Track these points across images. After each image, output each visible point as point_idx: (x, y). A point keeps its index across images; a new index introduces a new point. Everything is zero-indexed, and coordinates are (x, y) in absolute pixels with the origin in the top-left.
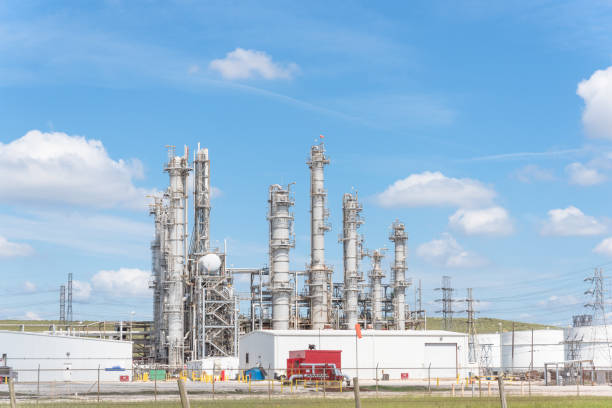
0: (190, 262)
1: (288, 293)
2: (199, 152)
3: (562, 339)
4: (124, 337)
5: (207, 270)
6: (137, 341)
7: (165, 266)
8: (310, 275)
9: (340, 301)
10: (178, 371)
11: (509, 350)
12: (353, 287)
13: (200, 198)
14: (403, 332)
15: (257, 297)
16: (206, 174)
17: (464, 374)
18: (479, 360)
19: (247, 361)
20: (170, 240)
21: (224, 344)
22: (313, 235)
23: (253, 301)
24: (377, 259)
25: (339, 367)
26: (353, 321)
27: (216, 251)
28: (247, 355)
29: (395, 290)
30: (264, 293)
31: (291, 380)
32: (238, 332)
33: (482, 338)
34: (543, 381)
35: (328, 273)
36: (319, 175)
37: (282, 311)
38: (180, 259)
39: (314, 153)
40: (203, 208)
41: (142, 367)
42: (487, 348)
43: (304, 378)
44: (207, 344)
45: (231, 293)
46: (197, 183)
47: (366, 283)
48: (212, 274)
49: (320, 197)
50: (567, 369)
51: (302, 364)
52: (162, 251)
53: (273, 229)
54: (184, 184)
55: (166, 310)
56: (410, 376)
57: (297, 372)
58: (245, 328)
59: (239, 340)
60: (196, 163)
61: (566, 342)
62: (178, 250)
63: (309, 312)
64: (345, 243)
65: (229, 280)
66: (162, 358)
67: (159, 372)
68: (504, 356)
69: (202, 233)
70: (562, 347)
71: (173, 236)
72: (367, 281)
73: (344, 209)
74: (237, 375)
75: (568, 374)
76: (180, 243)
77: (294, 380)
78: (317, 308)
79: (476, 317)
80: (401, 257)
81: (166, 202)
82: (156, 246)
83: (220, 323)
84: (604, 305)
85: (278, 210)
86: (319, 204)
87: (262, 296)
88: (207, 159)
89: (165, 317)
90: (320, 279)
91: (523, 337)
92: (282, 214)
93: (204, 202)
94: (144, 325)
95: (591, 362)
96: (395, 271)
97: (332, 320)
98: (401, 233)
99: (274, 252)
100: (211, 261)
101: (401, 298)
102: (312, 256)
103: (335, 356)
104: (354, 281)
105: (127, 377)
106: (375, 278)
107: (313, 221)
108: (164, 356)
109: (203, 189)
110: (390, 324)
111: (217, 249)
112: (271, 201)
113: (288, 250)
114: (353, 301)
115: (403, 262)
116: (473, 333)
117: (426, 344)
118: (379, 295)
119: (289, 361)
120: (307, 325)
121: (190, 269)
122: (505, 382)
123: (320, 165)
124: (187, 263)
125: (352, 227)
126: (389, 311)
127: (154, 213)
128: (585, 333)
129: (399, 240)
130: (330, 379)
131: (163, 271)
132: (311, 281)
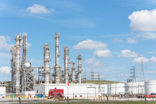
0: (22, 65)
1: (49, 73)
2: (24, 34)
3: (124, 86)
4: (3, 86)
5: (26, 67)
6: (7, 87)
7: (15, 66)
8: (55, 68)
9: (63, 76)
10: (18, 95)
11: (110, 89)
12: (67, 72)
13: (24, 47)
14: (81, 84)
15: (40, 75)
16: (26, 40)
17: (97, 96)
18: (101, 92)
19: (38, 92)
20: (16, 59)
21: (31, 87)
22: (56, 57)
23: (39, 76)
24: (73, 64)
25: (63, 94)
26: (67, 81)
27: (29, 62)
28: (38, 91)
29: (78, 73)
30: (42, 73)
31: (50, 97)
32: (35, 84)
33: (102, 86)
34: (119, 97)
35: (60, 68)
36: (57, 41)
37: (47, 78)
38: (19, 64)
39: (56, 35)
40: (25, 50)
41: (8, 94)
42: (103, 88)
43: (53, 97)
44: (26, 88)
45: (33, 73)
46: (23, 43)
47: (70, 71)
48: (28, 68)
49: (58, 47)
50: (125, 94)
51: (53, 93)
52: (14, 62)
53: (45, 56)
54: (20, 43)
55: (15, 78)
56: (83, 96)
57: (51, 95)
58: (37, 83)
59: (35, 87)
60: (23, 37)
61: (125, 87)
62: (18, 62)
63: (55, 79)
64: (65, 60)
65: (32, 70)
66: (14, 92)
67: (13, 95)
68: (108, 90)
69: (25, 57)
70: (124, 88)
71: (17, 58)
72: (71, 70)
73: (64, 50)
74: (35, 96)
75: (126, 95)
76: (19, 59)
77: (51, 97)
78: (57, 77)
79: (100, 80)
80: (80, 63)
81: (15, 48)
82: (12, 61)
83: (30, 82)
84: (135, 77)
85: (46, 50)
86: (57, 49)
87: (41, 74)
88: (26, 36)
89: (15, 80)
90: (58, 70)
91: (113, 85)
92: (47, 51)
93: (25, 48)
94: (9, 82)
95: (132, 92)
96: (79, 67)
97: (61, 81)
98: (80, 57)
99: (45, 62)
100: (27, 65)
101: (80, 75)
102: (56, 63)
103: (62, 91)
104: (67, 70)
105: (4, 97)
106: (73, 69)
107: (56, 53)
108: (14, 91)
109: (25, 45)
110: (77, 82)
111: (29, 61)
112: (44, 48)
113: (49, 62)
114: (67, 76)
115: (81, 65)
116: (100, 84)
117: (87, 87)
118: (74, 74)
119: (49, 92)
120: (54, 82)
121: (21, 67)
122: (109, 98)
123: (58, 38)
124: (21, 65)
125: (67, 55)
126: (77, 78)
127: (11, 51)
128: (130, 84)
129: (79, 59)
130: (60, 97)
131: (14, 67)
132: (55, 70)
